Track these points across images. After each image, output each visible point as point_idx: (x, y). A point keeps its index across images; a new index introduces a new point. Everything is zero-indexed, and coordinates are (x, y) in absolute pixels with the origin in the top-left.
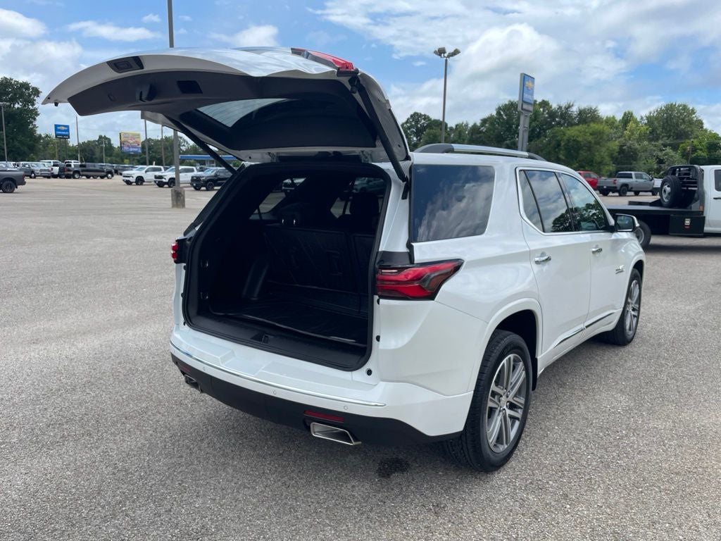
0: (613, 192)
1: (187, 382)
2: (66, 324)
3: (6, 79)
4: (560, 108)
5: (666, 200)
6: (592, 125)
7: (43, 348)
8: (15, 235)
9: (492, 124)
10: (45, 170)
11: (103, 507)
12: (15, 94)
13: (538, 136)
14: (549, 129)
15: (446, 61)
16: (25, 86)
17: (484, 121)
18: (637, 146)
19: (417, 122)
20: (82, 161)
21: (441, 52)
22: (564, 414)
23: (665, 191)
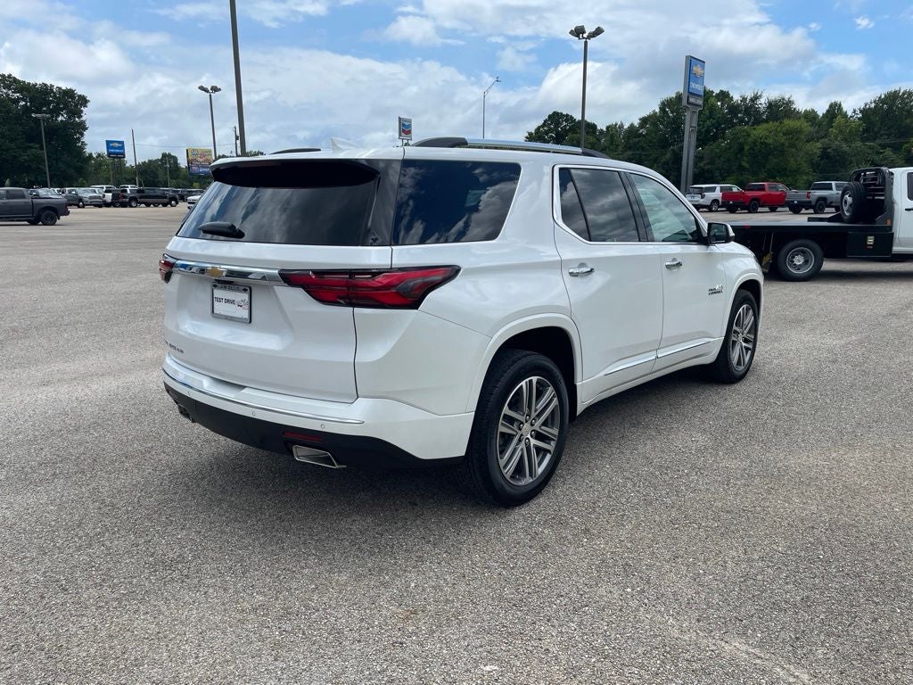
0: (807, 209)
1: (181, 413)
2: (84, 366)
3: (45, 85)
4: (744, 99)
5: (847, 214)
6: (786, 122)
7: (53, 389)
8: (47, 272)
9: (654, 124)
10: (95, 197)
11: (80, 538)
12: (58, 104)
13: (715, 138)
14: (729, 128)
15: (586, 43)
16: (69, 93)
17: (644, 121)
18: (845, 147)
19: (558, 124)
20: (140, 185)
21: (578, 32)
22: (623, 453)
23: (846, 202)
